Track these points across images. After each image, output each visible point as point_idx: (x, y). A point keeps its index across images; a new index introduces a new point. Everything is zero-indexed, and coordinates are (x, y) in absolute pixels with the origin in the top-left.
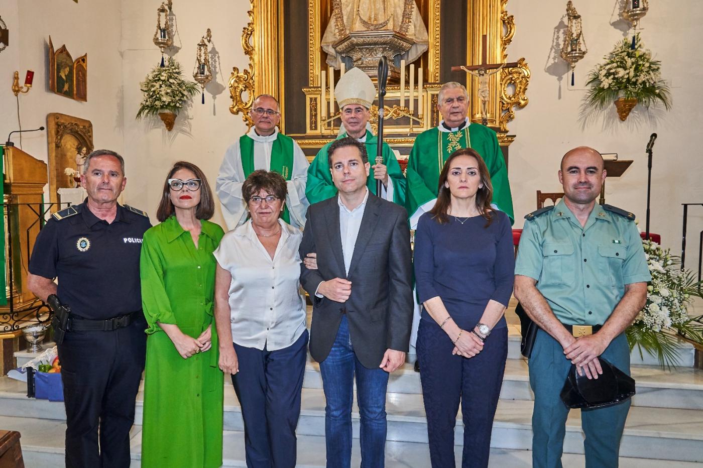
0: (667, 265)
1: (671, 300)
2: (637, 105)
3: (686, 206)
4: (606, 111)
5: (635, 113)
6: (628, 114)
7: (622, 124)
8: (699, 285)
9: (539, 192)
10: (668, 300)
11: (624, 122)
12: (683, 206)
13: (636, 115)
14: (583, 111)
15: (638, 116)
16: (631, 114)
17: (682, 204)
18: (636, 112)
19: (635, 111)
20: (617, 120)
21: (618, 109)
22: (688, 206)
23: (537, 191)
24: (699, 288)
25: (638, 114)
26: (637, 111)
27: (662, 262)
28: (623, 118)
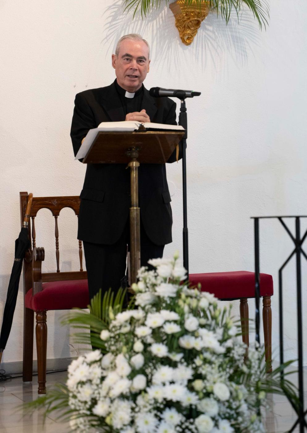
0: (230, 337)
1: (234, 407)
2: (210, 15)
3: (256, 220)
4: (155, 22)
5: (208, 30)
6: (195, 32)
7: (187, 51)
8: (282, 373)
9: (24, 197)
10: (230, 407)
11: (189, 47)
12: (253, 220)
13: (211, 34)
14: (113, 21)
15: (213, 36)
16: (200, 31)
17: (252, 218)
18: (210, 28)
19: (208, 27)
20: (177, 42)
21: (178, 21)
22: (261, 221)
23: (21, 193)
24: (282, 378)
25: (214, 32)
26: (210, 25)
27: (220, 331)
28: (186, 40)
